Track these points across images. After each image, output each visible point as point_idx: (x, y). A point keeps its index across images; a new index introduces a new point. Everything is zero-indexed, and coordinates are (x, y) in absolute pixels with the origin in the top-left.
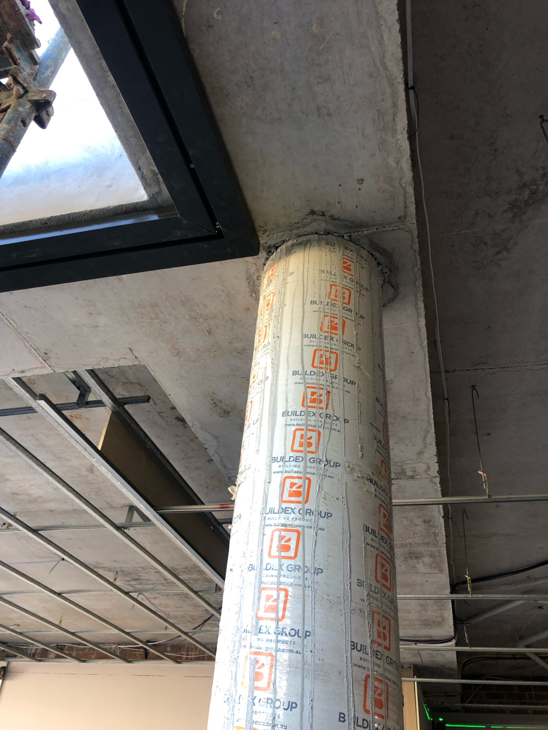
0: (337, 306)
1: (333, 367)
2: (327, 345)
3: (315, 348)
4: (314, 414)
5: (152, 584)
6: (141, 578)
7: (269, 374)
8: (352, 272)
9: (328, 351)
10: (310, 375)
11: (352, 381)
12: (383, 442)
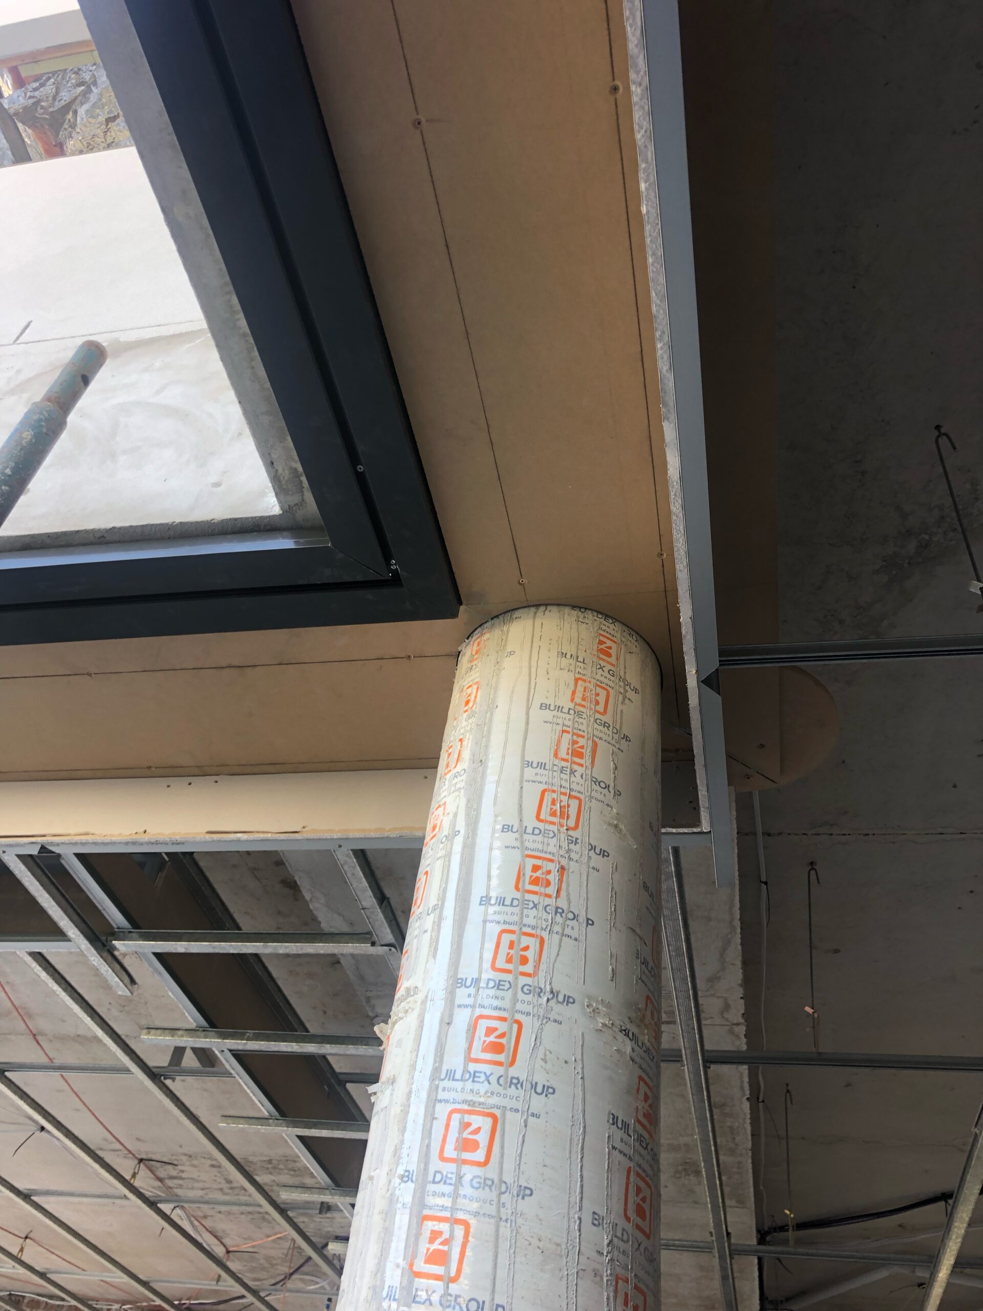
0: (584, 716)
1: (572, 823)
2: (564, 784)
3: (544, 787)
4: (535, 906)
5: (203, 1189)
6: (184, 1175)
7: (461, 825)
8: (613, 660)
9: (565, 794)
10: (533, 833)
11: (604, 851)
12: (651, 964)
